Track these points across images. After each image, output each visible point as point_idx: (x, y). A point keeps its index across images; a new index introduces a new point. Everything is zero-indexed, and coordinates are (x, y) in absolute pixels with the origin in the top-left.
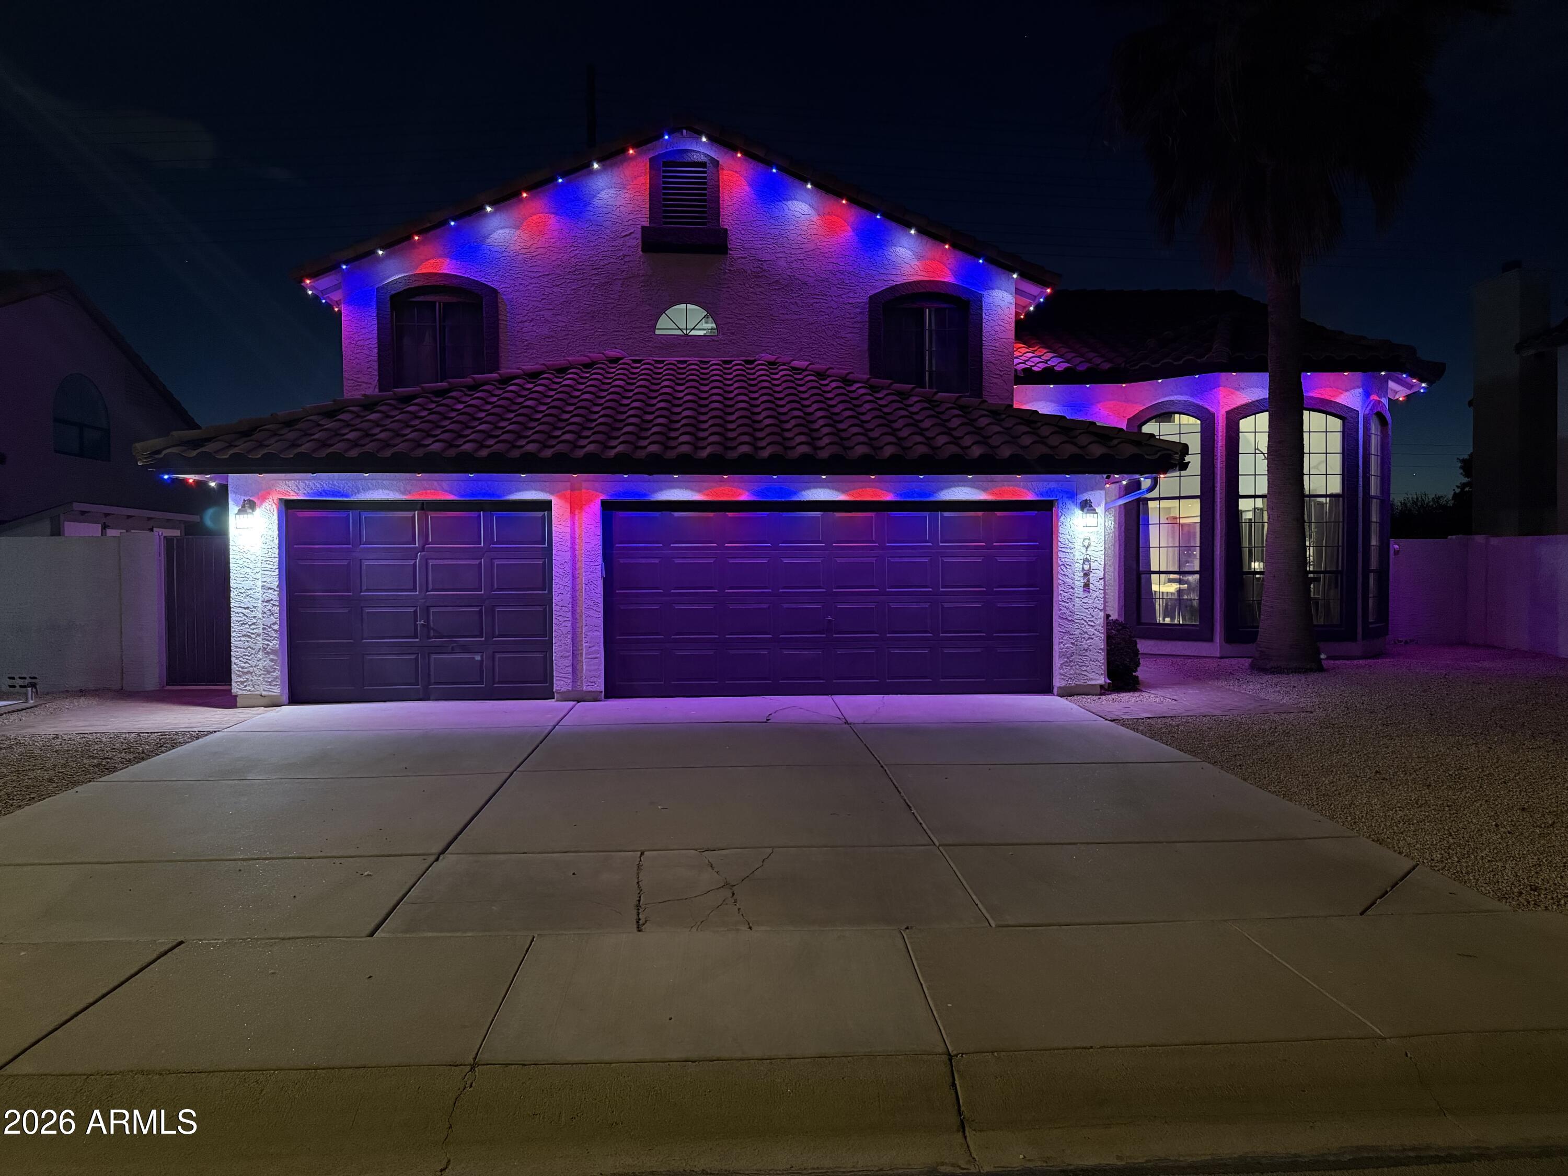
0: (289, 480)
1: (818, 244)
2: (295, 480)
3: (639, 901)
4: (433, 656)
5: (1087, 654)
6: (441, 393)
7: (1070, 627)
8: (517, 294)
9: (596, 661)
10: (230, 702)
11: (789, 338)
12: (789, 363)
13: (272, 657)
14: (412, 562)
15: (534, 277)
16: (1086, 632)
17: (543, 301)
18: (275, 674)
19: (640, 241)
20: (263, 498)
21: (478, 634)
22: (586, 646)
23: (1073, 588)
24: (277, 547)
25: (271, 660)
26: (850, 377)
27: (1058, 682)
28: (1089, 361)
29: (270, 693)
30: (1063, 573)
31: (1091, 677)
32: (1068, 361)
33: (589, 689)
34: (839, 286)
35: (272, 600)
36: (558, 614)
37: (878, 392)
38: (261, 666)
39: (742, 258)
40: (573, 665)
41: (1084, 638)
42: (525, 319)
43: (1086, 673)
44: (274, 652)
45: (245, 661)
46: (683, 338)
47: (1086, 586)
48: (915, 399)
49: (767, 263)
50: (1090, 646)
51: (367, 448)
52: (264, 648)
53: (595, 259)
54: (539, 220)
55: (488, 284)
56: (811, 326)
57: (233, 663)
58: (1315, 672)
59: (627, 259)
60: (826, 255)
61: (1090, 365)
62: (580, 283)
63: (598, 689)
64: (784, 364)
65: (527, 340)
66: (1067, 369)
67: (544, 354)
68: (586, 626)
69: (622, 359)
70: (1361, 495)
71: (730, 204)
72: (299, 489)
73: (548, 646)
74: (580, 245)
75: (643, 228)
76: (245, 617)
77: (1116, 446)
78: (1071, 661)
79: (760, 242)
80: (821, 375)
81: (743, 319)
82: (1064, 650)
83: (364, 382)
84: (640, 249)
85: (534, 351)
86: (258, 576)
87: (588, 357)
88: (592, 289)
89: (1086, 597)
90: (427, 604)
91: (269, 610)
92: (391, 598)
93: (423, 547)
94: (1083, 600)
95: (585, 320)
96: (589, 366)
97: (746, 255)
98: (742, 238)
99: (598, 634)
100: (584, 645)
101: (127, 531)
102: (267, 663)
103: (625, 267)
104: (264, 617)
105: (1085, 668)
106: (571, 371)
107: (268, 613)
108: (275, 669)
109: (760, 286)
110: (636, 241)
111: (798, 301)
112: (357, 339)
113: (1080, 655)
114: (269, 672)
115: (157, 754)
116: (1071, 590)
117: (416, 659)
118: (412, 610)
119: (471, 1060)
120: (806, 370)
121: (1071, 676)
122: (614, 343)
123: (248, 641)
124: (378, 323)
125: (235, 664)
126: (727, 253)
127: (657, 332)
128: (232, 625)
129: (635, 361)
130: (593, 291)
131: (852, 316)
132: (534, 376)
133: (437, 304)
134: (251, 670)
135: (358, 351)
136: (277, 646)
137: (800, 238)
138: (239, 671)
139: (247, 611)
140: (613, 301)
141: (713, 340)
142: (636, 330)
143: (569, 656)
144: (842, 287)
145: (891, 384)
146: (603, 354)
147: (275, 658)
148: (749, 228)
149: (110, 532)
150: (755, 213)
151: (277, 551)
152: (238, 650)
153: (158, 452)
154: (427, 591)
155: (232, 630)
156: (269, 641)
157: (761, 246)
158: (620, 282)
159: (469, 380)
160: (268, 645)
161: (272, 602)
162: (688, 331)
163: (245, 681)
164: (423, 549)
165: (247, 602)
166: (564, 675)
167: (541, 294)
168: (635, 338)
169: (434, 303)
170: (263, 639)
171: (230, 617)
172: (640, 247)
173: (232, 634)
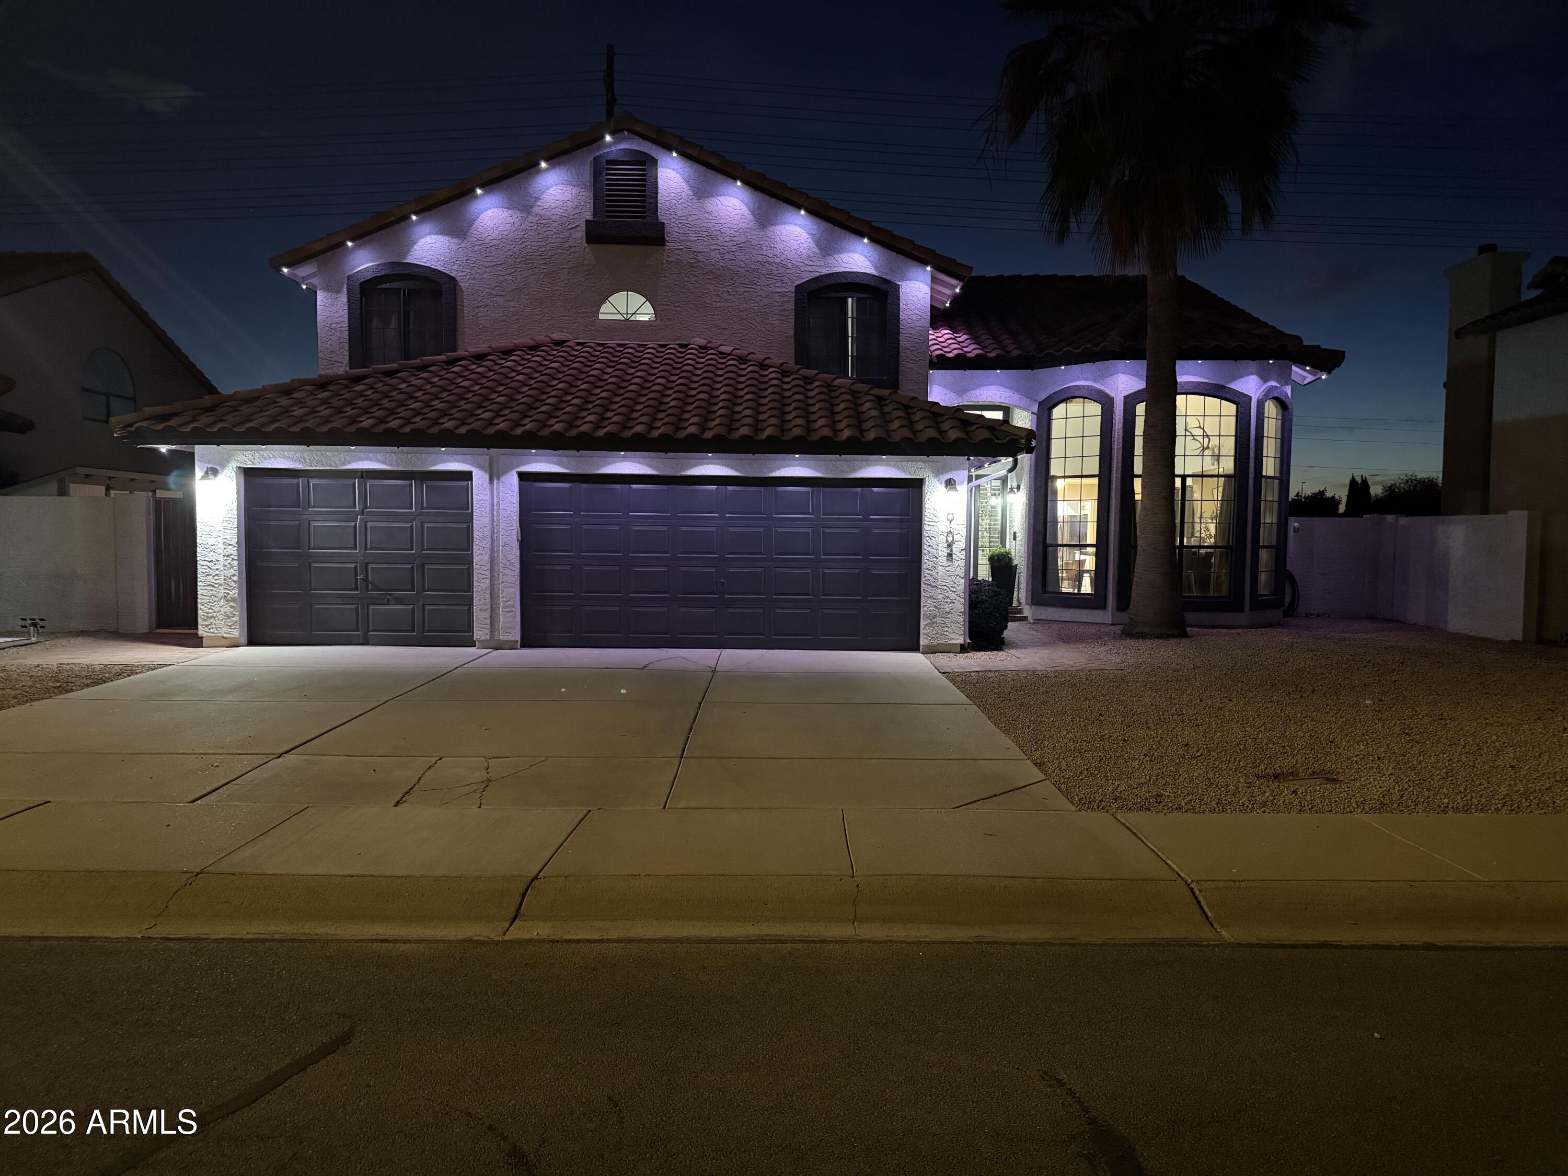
0: (246, 451)
1: (749, 237)
2: (251, 451)
3: (411, 789)
4: (371, 607)
5: (948, 616)
6: (391, 374)
7: (933, 592)
8: (474, 282)
9: (512, 614)
10: (196, 642)
11: (722, 324)
12: (717, 348)
13: (232, 604)
14: (353, 524)
15: (489, 266)
16: (948, 597)
17: (496, 288)
18: (234, 619)
19: (584, 233)
20: (224, 466)
21: (410, 587)
22: (502, 601)
23: (936, 557)
24: (236, 508)
25: (231, 607)
26: (766, 362)
27: (923, 641)
28: (1003, 348)
29: (230, 635)
30: (928, 544)
31: (952, 637)
32: (983, 348)
33: (506, 638)
34: (768, 276)
35: (232, 555)
36: (479, 572)
37: (789, 376)
38: (222, 612)
39: (679, 249)
40: (491, 617)
41: (946, 602)
42: (480, 305)
43: (947, 633)
44: (233, 600)
45: (209, 607)
46: (623, 323)
47: (950, 556)
48: (816, 383)
49: (703, 254)
50: (952, 609)
51: (308, 425)
52: (225, 596)
53: (543, 250)
54: (494, 214)
55: (447, 272)
56: (741, 314)
57: (199, 608)
58: (1177, 637)
59: (572, 250)
60: (756, 247)
61: (1003, 352)
62: (530, 271)
63: (513, 639)
64: (713, 349)
65: (481, 324)
66: (978, 356)
67: (497, 337)
68: (503, 583)
69: (567, 341)
70: (1251, 475)
71: (667, 199)
72: (255, 459)
73: (469, 601)
74: (530, 237)
75: (587, 221)
76: (209, 569)
77: (974, 431)
78: (933, 623)
79: (696, 235)
80: (742, 360)
81: (679, 306)
82: (927, 613)
83: (335, 361)
84: (585, 241)
85: (488, 334)
86: (220, 534)
87: (535, 340)
88: (541, 277)
89: (949, 566)
90: (366, 561)
91: (230, 563)
92: (335, 555)
93: (363, 511)
94: (947, 569)
95: (533, 305)
96: (534, 348)
97: (682, 247)
98: (679, 231)
99: (514, 590)
100: (501, 600)
101: (130, 493)
102: (228, 609)
103: (571, 257)
104: (225, 570)
105: (947, 629)
106: (517, 353)
107: (229, 566)
108: (235, 614)
109: (695, 276)
110: (581, 234)
111: (730, 290)
112: (330, 323)
113: (942, 617)
114: (229, 617)
115: (112, 681)
116: (935, 559)
117: (357, 608)
118: (353, 565)
119: (199, 870)
120: (729, 355)
121: (934, 636)
122: (560, 327)
123: (212, 590)
124: (349, 308)
125: (201, 609)
126: (664, 245)
127: (601, 317)
128: (199, 576)
129: (578, 344)
130: (542, 279)
131: (780, 304)
132: (480, 357)
133: (402, 291)
134: (214, 615)
135: (331, 334)
136: (236, 595)
137: (732, 231)
138: (204, 616)
139: (212, 564)
140: (560, 288)
141: (652, 325)
142: (580, 315)
143: (487, 610)
144: (770, 277)
145: (799, 369)
146: (549, 337)
147: (235, 605)
148: (685, 222)
149: (112, 492)
150: (690, 208)
151: (235, 512)
152: (204, 597)
153: (130, 425)
154: (366, 549)
155: (199, 580)
156: (229, 590)
157: (696, 239)
158: (567, 271)
159: (417, 362)
160: (228, 594)
161: (232, 557)
162: (629, 316)
163: (209, 625)
164: (362, 513)
165: (211, 556)
166: (482, 626)
167: (495, 281)
168: (579, 322)
169: (400, 289)
170: (224, 589)
171: (197, 569)
172: (585, 238)
173: (199, 584)
